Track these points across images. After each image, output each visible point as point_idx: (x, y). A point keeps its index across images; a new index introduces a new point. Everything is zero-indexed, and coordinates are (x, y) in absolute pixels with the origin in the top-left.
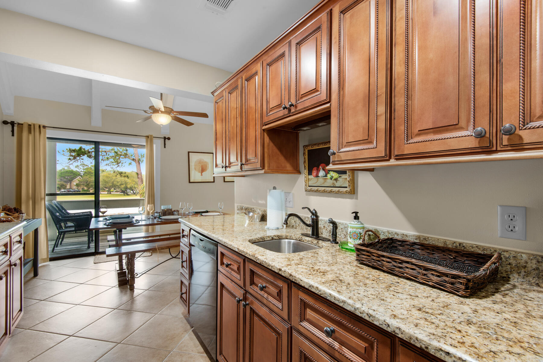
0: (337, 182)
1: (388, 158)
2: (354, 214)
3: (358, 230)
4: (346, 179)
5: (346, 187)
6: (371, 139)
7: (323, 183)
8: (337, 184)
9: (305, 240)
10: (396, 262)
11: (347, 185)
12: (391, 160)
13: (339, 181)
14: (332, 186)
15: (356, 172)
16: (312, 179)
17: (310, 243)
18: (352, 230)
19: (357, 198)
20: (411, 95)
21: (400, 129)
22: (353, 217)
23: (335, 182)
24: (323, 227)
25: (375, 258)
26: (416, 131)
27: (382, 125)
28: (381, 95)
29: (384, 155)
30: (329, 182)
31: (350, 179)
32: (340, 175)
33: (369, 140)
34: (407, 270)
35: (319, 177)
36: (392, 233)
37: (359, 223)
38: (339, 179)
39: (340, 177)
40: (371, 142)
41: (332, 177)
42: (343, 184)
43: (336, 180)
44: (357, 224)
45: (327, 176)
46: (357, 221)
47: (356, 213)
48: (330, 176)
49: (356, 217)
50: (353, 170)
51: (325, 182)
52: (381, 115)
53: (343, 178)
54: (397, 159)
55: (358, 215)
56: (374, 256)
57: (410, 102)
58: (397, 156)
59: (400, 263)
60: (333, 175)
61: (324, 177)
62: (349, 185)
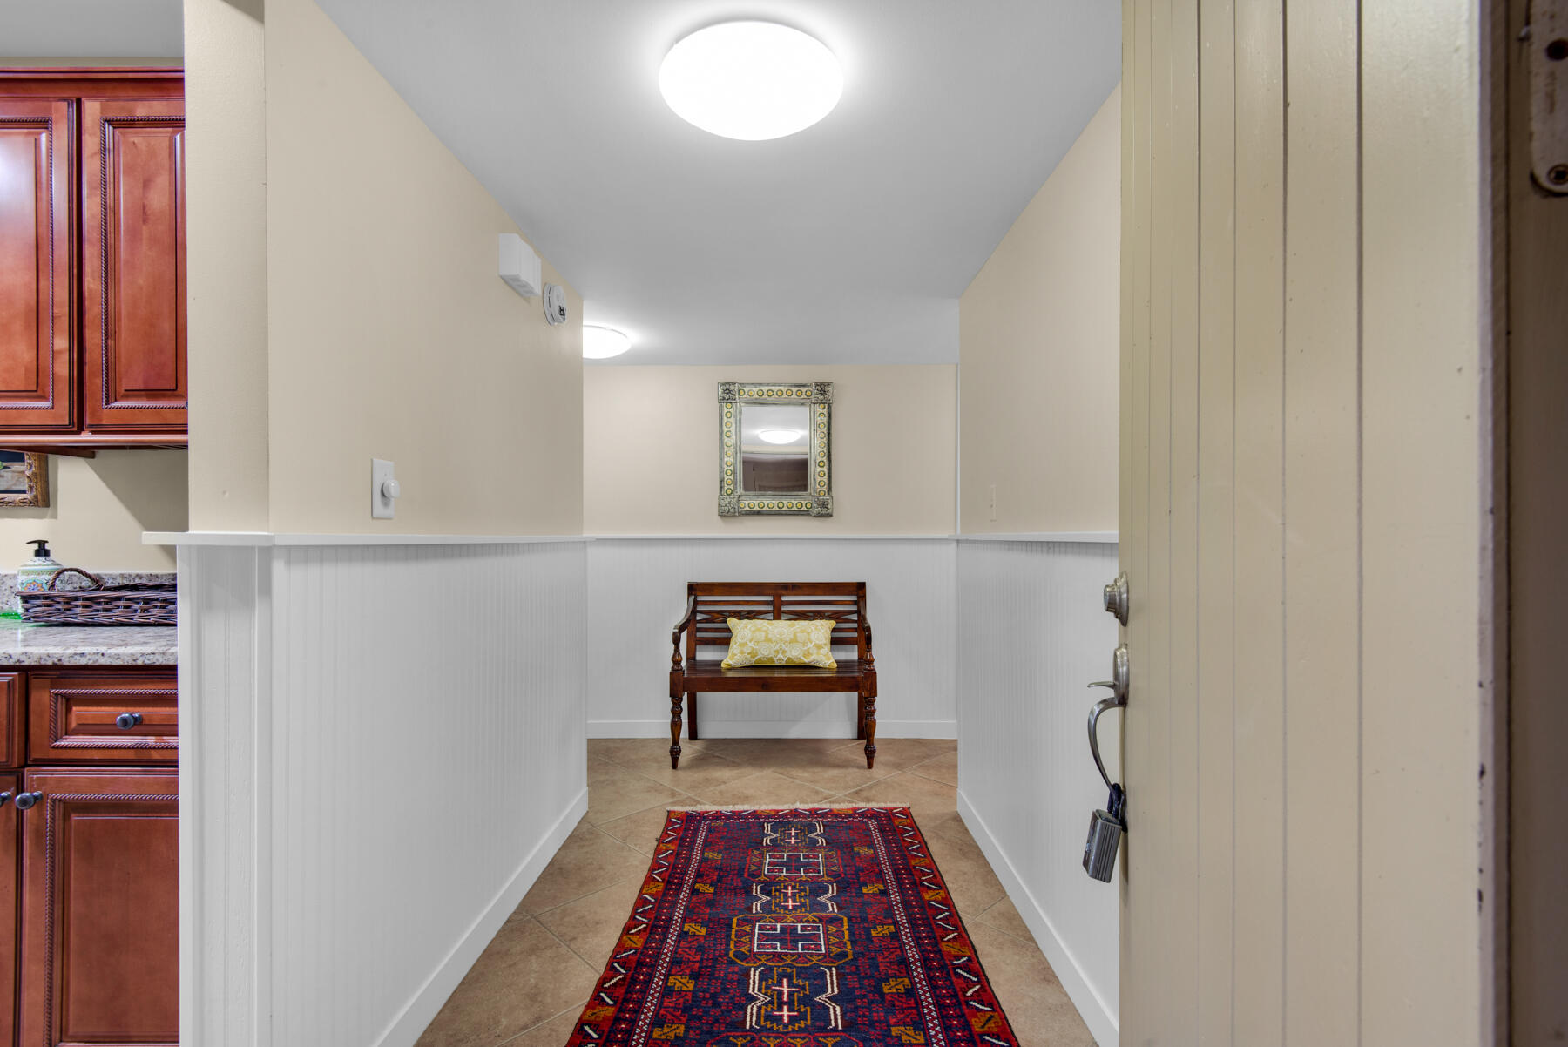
1: (75, 429)
2: (36, 546)
3: (42, 577)
4: (24, 472)
5: (24, 492)
6: (44, 392)
10: (99, 603)
11: (25, 487)
12: (83, 434)
13: (4, 477)
15: (51, 457)
18: (26, 577)
19: (55, 516)
20: (113, 332)
21: (95, 384)
22: (33, 553)
25: (59, 606)
26: (122, 390)
27: (62, 368)
28: (60, 317)
29: (67, 423)
31: (34, 474)
32: (5, 464)
33: (39, 393)
34: (117, 611)
37: (47, 563)
38: (3, 473)
39: (6, 468)
40: (44, 398)
42: (15, 485)
44: (40, 565)
46: (43, 558)
47: (42, 543)
49: (42, 551)
50: (44, 451)
52: (60, 352)
53: (13, 472)
54: (94, 432)
55: (47, 546)
57: (113, 342)
58: (91, 426)
59: (106, 603)
62: (31, 487)
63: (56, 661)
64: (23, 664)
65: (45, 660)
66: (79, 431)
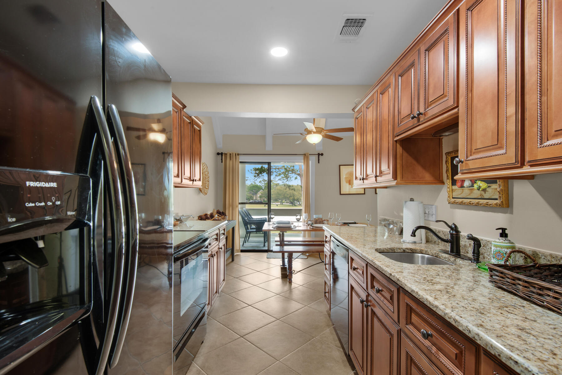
0: (485, 193)
1: (519, 165)
2: (500, 231)
3: (503, 249)
4: (497, 189)
5: (496, 199)
6: (501, 144)
7: (469, 194)
8: (486, 196)
9: (442, 256)
10: (534, 287)
11: (497, 197)
12: (524, 167)
13: (488, 191)
14: (480, 197)
15: (510, 181)
16: (456, 190)
17: (447, 260)
18: (495, 248)
19: (512, 213)
20: (546, 90)
21: (532, 131)
22: (499, 235)
23: (483, 193)
24: (468, 245)
25: (509, 280)
26: (552, 132)
27: (511, 127)
28: (510, 94)
29: (514, 162)
30: (476, 194)
31: (502, 190)
32: (489, 185)
33: (499, 145)
34: (548, 298)
35: (464, 187)
36: (557, 257)
37: (506, 242)
38: (488, 189)
39: (489, 187)
40: (501, 148)
41: (480, 187)
42: (493, 195)
43: (484, 190)
44: (502, 242)
45: (473, 186)
46: (504, 239)
47: (504, 230)
48: (477, 187)
49: (504, 234)
50: (506, 179)
51: (471, 192)
52: (511, 116)
53: (492, 189)
54: (531, 166)
55: (507, 232)
56: (508, 278)
57: (546, 98)
58: (529, 162)
59: (540, 289)
60: (481, 185)
61: (469, 187)
62: (500, 197)
63: (497, 354)
64: (476, 341)
65: (490, 348)
66: (522, 165)
